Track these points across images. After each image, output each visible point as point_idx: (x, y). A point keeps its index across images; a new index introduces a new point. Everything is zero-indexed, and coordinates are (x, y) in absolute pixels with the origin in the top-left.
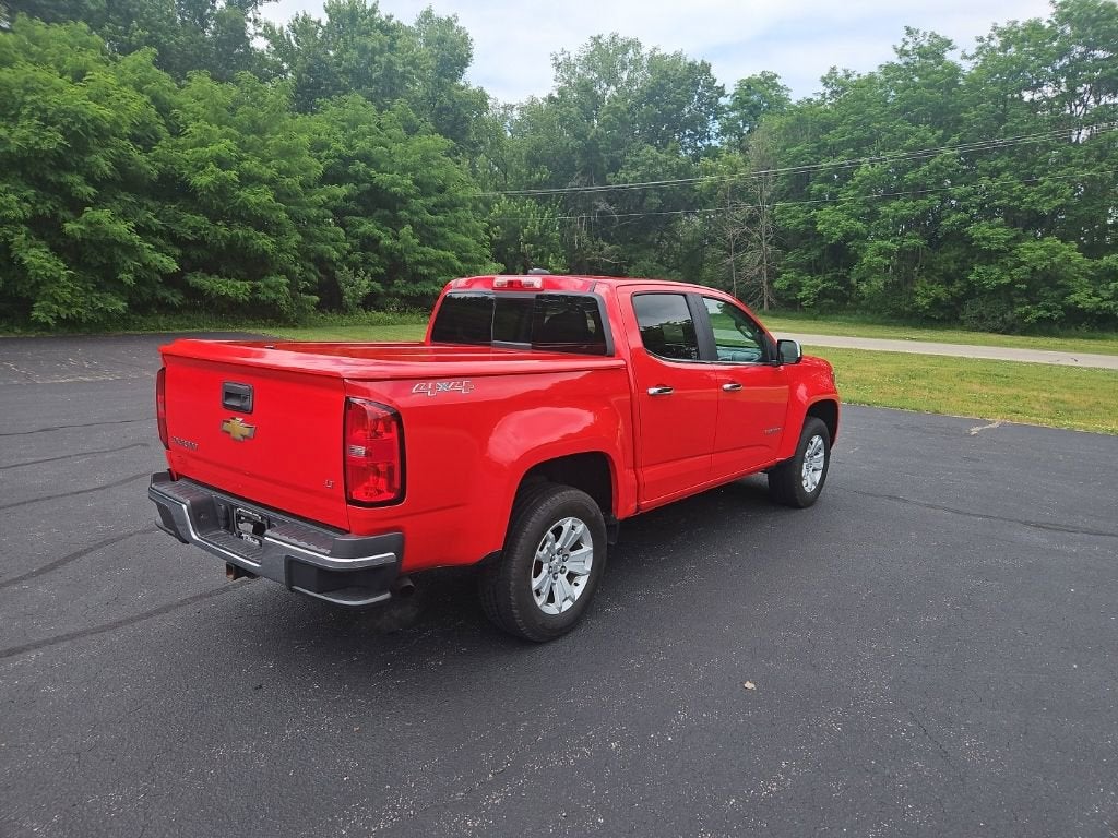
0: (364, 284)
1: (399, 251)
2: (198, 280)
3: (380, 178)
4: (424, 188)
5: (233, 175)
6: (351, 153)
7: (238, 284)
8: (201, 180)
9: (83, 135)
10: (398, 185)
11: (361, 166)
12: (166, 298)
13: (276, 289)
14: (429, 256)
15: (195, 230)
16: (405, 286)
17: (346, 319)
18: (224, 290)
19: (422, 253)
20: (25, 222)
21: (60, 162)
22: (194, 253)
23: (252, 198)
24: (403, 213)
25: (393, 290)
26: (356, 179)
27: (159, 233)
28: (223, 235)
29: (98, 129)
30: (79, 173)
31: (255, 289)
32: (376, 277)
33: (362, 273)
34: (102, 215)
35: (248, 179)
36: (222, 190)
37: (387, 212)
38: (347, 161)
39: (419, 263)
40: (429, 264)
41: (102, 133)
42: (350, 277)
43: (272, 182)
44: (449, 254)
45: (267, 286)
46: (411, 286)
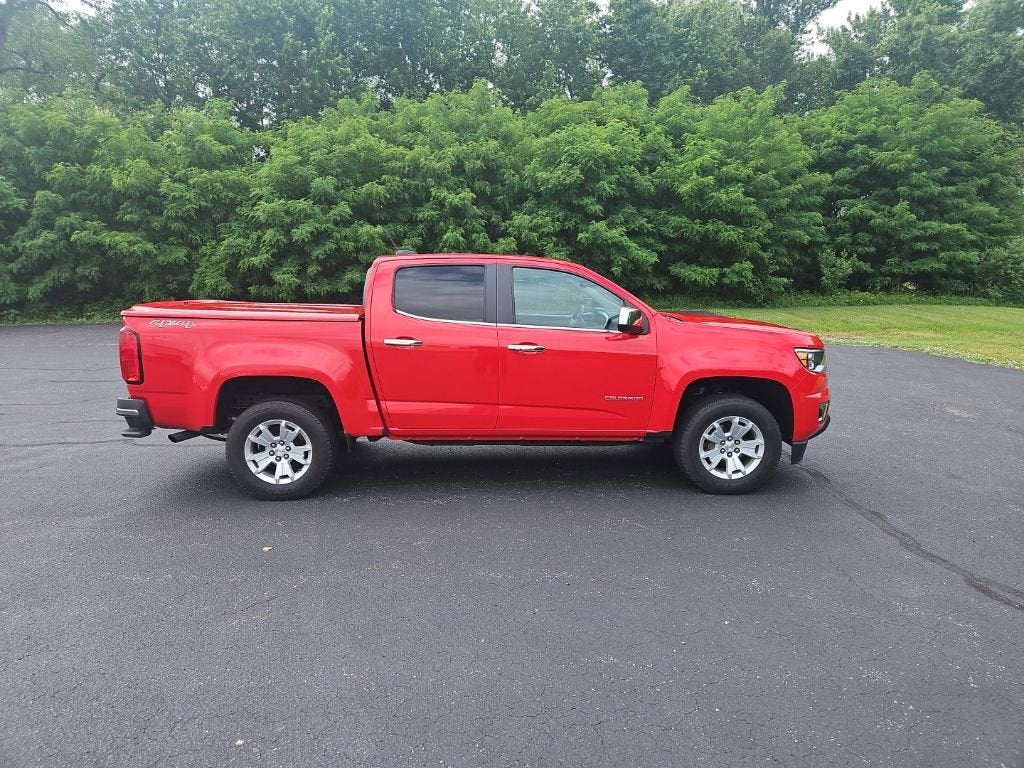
0: (846, 266)
1: (894, 229)
2: (677, 269)
3: (880, 156)
4: (932, 159)
5: (710, 179)
6: (853, 137)
7: (707, 271)
8: (684, 189)
9: (594, 169)
10: (899, 161)
11: (859, 148)
12: (653, 284)
13: (739, 274)
14: (930, 232)
15: (676, 229)
16: (899, 265)
17: (820, 299)
18: (694, 276)
19: (924, 229)
20: (556, 235)
21: (581, 189)
22: (677, 248)
23: (724, 197)
24: (902, 189)
25: (884, 269)
26: (855, 162)
27: (650, 234)
28: (698, 232)
29: (606, 161)
30: (594, 197)
31: (723, 275)
32: (862, 257)
33: (844, 254)
34: (601, 225)
35: (724, 182)
36: (700, 193)
37: (887, 190)
38: (847, 146)
39: (917, 239)
40: (929, 239)
41: (609, 164)
42: (833, 258)
43: (748, 180)
44: (957, 226)
45: (733, 271)
46: (907, 265)
